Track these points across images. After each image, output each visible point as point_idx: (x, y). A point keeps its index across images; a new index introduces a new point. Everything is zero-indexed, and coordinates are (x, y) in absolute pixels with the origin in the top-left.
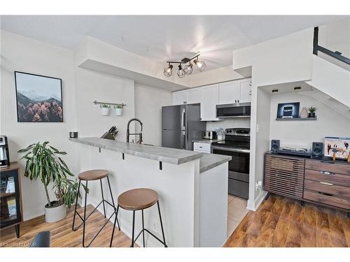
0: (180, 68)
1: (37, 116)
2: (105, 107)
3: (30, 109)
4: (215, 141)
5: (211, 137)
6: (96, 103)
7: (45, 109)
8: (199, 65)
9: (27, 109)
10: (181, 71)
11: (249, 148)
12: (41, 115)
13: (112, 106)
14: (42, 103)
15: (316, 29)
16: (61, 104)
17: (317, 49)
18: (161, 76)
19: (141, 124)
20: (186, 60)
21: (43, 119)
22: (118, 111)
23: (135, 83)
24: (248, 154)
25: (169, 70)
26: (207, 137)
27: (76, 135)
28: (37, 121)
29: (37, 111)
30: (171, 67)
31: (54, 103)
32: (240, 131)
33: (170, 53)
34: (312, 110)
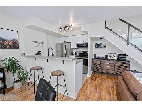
0: (64, 30)
1: (8, 46)
2: (36, 43)
3: (5, 44)
4: (76, 55)
5: (75, 54)
6: (32, 41)
7: (12, 43)
8: (72, 29)
9: (4, 43)
10: (64, 31)
11: (87, 57)
12: (10, 46)
13: (39, 43)
14: (10, 41)
15: (106, 22)
16: (18, 41)
17: (106, 27)
18: (57, 32)
19: (52, 49)
20: (66, 27)
21: (11, 48)
22: (41, 45)
23: (47, 34)
24: (87, 59)
25: (60, 30)
26: (73, 54)
27: (24, 54)
28: (8, 48)
29: (8, 45)
30: (61, 29)
31: (15, 41)
32: (84, 52)
33: (61, 24)
34: (105, 45)
